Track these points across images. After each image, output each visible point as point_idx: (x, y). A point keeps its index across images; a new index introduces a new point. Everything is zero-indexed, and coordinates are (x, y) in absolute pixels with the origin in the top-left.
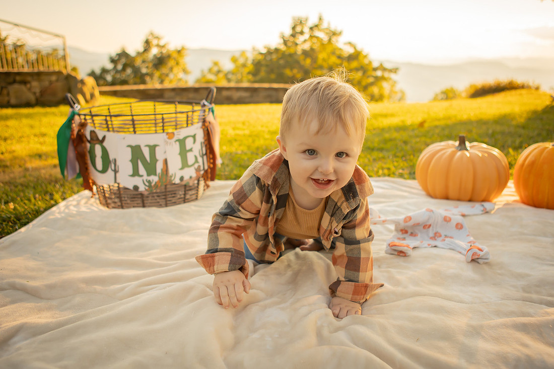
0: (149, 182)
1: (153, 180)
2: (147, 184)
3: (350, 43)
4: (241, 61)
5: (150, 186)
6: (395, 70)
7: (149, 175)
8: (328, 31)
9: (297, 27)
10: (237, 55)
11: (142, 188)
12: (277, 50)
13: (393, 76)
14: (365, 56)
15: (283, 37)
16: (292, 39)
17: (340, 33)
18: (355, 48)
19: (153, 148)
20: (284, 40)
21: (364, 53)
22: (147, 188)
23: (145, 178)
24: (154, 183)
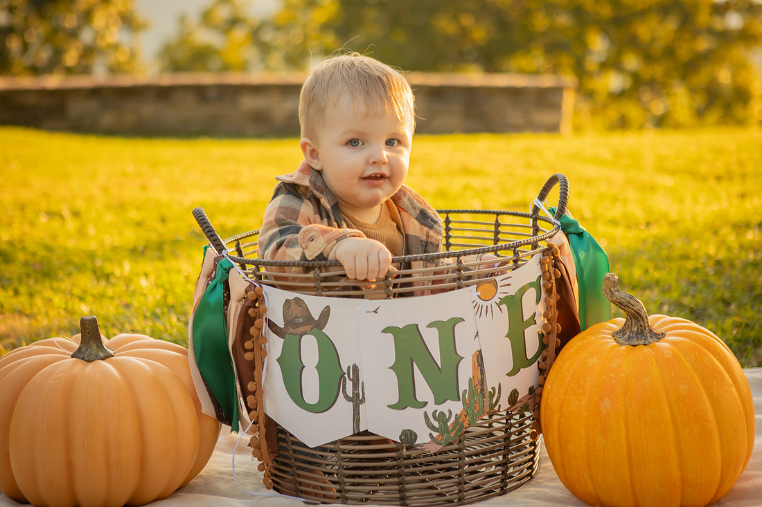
0: (441, 417)
1: (450, 412)
2: (436, 424)
5: (443, 430)
7: (439, 401)
11: (423, 437)
19: (448, 328)
22: (435, 434)
23: (430, 408)
24: (453, 419)
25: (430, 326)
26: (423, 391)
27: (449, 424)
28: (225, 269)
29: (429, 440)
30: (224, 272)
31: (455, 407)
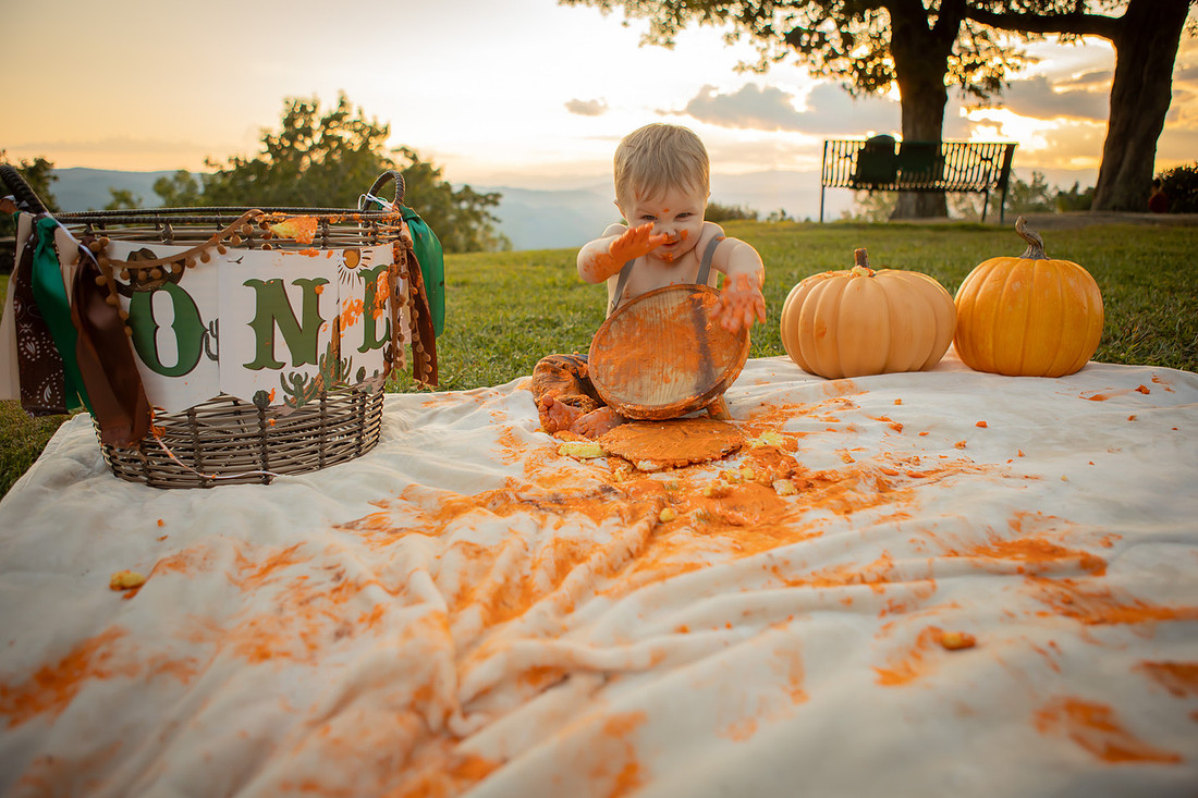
0: (297, 380)
1: (306, 376)
2: (292, 387)
3: (405, 150)
4: (179, 190)
5: (298, 393)
6: (493, 199)
7: (296, 364)
8: (359, 126)
9: (296, 120)
10: (170, 178)
11: (278, 400)
12: (257, 166)
13: (490, 209)
14: (437, 174)
15: (267, 140)
16: (287, 143)
17: (386, 132)
18: (414, 158)
19: (312, 289)
20: (271, 146)
21: (434, 168)
22: (290, 397)
23: (288, 370)
24: (309, 381)
25: (295, 283)
26: (282, 352)
27: (305, 387)
28: (47, 228)
29: (283, 402)
30: (47, 232)
31: (311, 371)
